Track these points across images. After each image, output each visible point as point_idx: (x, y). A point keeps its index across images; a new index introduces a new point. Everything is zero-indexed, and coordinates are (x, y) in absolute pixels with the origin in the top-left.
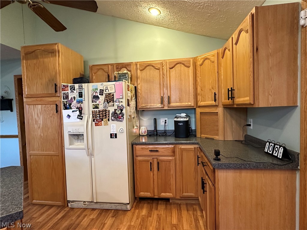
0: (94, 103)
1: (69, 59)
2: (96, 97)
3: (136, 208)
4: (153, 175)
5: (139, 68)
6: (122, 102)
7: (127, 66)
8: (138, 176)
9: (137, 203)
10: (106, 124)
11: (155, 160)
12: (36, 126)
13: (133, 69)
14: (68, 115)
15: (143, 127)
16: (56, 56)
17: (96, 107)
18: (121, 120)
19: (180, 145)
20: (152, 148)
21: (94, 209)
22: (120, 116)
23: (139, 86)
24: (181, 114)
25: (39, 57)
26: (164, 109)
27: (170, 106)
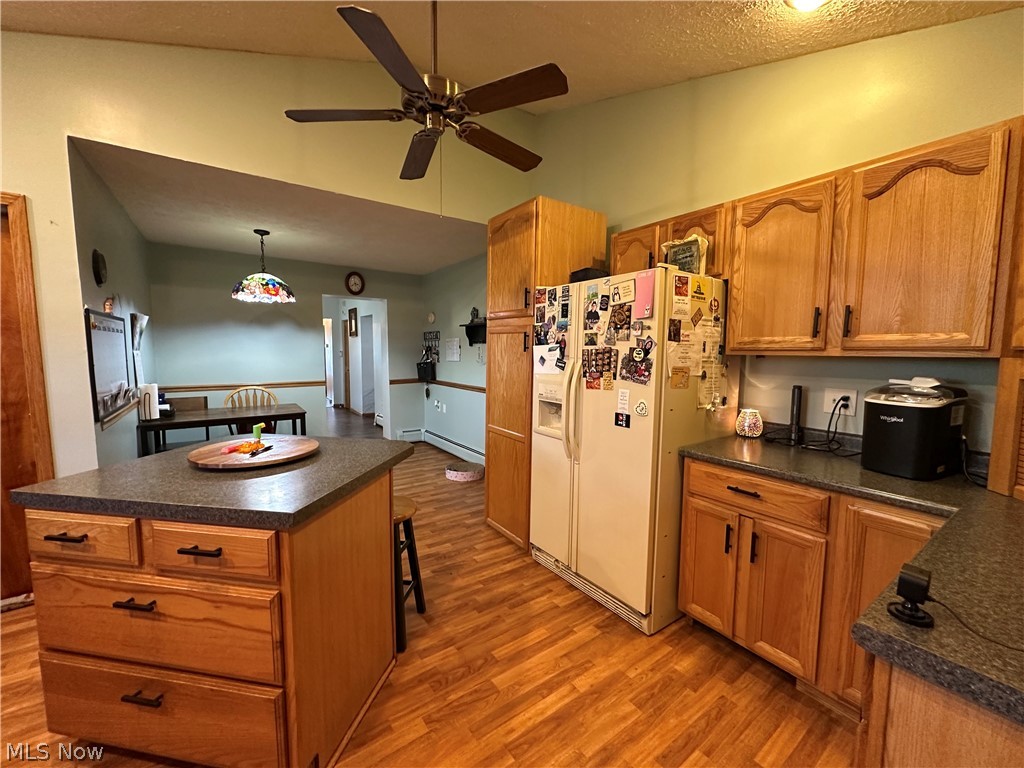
0: (589, 331)
1: (563, 229)
2: (592, 316)
3: (668, 641)
4: (737, 569)
5: (743, 220)
6: (649, 328)
7: (703, 220)
8: (688, 551)
9: (681, 628)
10: (609, 387)
11: (748, 524)
12: (498, 375)
13: (720, 226)
14: (542, 358)
15: (748, 411)
16: (531, 226)
17: (592, 341)
18: (642, 378)
19: (857, 500)
20: (741, 483)
21: (572, 587)
22: (643, 368)
23: (736, 276)
24: (911, 379)
25: (510, 234)
26: (825, 354)
27: (853, 345)
